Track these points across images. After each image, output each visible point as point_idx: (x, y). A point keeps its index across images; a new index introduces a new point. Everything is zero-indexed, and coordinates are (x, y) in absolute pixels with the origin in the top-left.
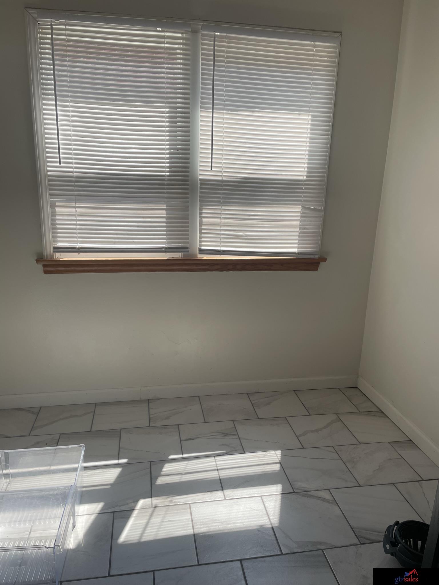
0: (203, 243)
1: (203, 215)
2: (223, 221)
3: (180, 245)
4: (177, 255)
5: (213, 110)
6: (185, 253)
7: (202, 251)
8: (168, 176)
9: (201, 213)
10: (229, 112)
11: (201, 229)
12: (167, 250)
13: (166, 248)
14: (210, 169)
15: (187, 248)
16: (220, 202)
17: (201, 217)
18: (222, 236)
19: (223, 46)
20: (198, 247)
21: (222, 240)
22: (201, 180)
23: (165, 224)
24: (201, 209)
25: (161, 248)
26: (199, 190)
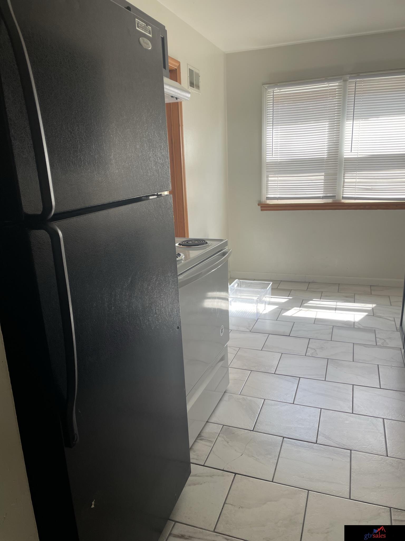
0: (344, 193)
1: (345, 177)
2: (357, 180)
3: (331, 195)
4: (330, 201)
5: (353, 120)
6: (334, 199)
7: (344, 198)
8: (326, 157)
9: (344, 176)
10: (363, 120)
11: (344, 185)
12: (323, 198)
13: (323, 197)
14: (350, 151)
15: (335, 196)
16: (356, 169)
17: (344, 179)
18: (356, 189)
19: (361, 86)
20: (342, 196)
21: (356, 191)
22: (345, 158)
23: (323, 183)
24: (344, 174)
25: (320, 197)
26: (344, 164)
